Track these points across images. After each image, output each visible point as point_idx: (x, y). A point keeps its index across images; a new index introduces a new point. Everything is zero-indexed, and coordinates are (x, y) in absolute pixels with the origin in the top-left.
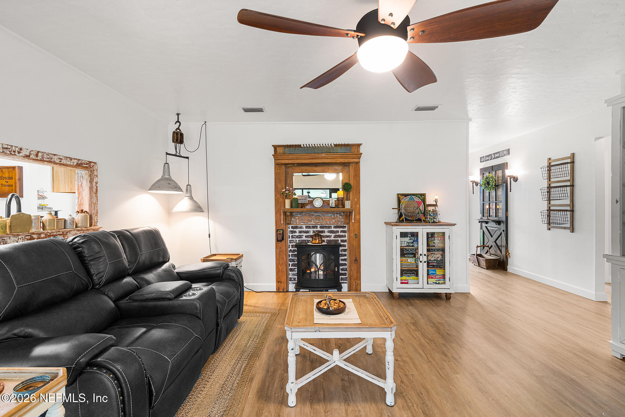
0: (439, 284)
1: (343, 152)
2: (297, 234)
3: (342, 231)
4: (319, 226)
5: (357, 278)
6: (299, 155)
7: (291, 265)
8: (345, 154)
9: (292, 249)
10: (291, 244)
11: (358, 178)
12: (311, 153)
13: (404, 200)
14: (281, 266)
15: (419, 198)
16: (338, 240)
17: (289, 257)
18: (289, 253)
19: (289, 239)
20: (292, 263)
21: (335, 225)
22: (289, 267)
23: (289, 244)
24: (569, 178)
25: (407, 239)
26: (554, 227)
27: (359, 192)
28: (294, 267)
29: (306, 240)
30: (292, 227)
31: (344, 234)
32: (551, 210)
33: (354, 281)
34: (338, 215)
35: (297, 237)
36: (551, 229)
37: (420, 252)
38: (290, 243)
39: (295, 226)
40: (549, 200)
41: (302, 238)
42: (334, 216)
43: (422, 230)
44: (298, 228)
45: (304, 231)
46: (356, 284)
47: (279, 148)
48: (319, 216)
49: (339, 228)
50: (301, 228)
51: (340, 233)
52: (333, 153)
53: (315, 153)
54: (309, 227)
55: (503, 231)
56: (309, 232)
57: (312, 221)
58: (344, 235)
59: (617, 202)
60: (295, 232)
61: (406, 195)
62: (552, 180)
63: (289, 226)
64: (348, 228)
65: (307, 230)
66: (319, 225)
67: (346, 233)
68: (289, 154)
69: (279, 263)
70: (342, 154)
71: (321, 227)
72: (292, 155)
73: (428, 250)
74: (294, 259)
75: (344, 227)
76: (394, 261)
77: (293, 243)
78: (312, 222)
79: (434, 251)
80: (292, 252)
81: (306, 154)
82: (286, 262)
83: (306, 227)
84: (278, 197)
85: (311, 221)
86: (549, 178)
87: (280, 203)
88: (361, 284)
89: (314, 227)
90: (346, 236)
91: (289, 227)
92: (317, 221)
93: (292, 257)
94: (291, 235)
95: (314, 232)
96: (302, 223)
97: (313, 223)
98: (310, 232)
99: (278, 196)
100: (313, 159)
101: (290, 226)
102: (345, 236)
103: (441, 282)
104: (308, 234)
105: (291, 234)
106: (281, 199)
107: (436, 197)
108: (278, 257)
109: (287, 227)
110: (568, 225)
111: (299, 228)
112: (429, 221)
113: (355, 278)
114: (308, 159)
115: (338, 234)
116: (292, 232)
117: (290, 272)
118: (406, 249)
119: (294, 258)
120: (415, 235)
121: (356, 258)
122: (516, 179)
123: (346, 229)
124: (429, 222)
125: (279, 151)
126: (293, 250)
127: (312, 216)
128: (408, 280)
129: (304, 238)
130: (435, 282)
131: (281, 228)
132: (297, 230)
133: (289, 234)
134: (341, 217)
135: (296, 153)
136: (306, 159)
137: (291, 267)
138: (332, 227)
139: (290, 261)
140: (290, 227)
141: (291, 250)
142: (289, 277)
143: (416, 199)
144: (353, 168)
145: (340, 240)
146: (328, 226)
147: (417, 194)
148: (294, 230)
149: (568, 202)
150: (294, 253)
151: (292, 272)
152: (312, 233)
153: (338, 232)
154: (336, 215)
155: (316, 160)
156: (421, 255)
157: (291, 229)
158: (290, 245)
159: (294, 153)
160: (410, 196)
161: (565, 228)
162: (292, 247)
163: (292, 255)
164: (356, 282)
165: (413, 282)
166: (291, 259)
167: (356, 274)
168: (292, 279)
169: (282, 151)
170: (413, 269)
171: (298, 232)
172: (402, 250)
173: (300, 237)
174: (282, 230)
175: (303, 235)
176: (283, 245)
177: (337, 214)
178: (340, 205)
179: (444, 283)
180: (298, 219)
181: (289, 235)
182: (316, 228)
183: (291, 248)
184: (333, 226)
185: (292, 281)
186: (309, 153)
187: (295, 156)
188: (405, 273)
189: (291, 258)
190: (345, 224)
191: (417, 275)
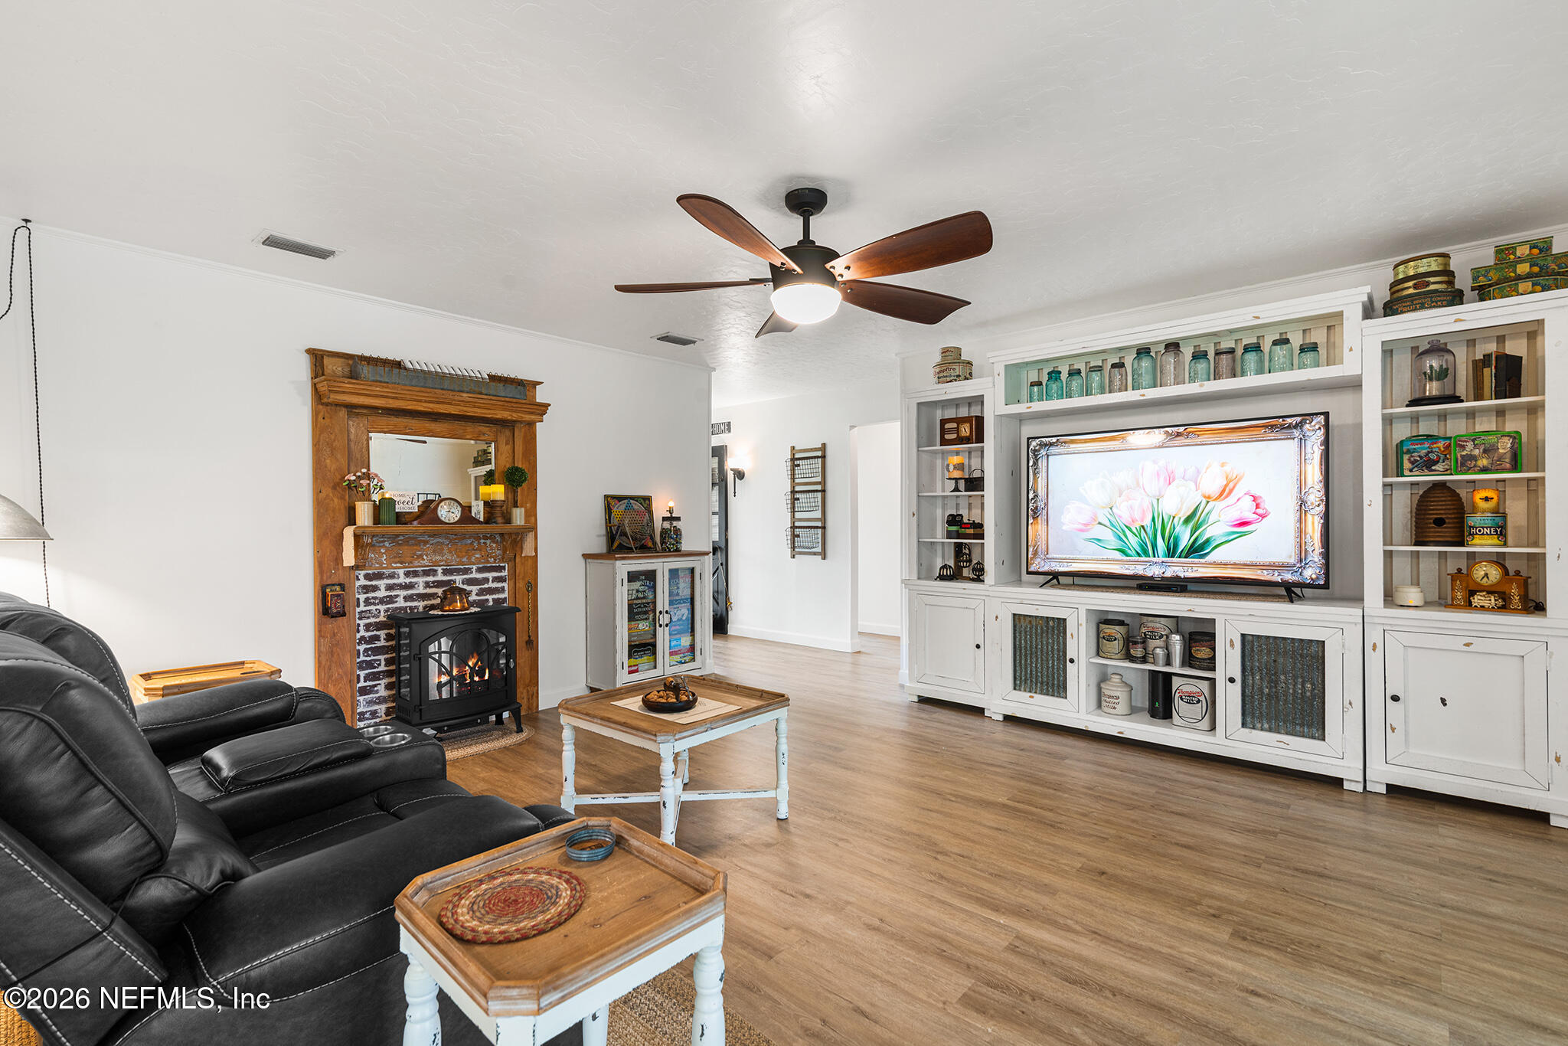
0: (685, 663)
1: (511, 396)
2: (382, 593)
3: (495, 579)
4: (440, 570)
5: (530, 681)
6: (402, 389)
7: (362, 679)
8: (514, 400)
9: (368, 634)
10: (362, 623)
11: (532, 458)
12: (432, 388)
13: (617, 508)
14: (334, 685)
15: (641, 504)
16: (487, 600)
17: (359, 657)
18: (358, 648)
19: (358, 610)
20: (367, 672)
21: (481, 566)
22: (358, 685)
23: (358, 621)
24: (819, 479)
25: (637, 585)
26: (801, 553)
27: (536, 489)
28: (371, 683)
29: (406, 607)
30: (367, 577)
31: (499, 585)
32: (797, 527)
33: (524, 688)
34: (488, 542)
35: (382, 601)
36: (796, 556)
37: (659, 608)
38: (360, 619)
39: (376, 571)
40: (793, 512)
41: (396, 602)
42: (479, 543)
43: (662, 566)
44: (383, 578)
45: (401, 584)
46: (528, 695)
47: (330, 359)
48: (443, 543)
49: (489, 572)
50: (392, 576)
51: (492, 582)
52: (486, 395)
53: (442, 389)
54: (415, 574)
55: (722, 564)
56: (414, 587)
57: (425, 557)
58: (501, 588)
59: (914, 514)
60: (376, 588)
61: (620, 498)
62: (797, 481)
63: (357, 572)
64: (512, 571)
65: (408, 580)
66: (440, 566)
67: (505, 581)
68: (373, 381)
69: (330, 677)
70: (507, 399)
71: (445, 572)
72: (383, 386)
73: (671, 603)
74: (373, 660)
75: (500, 569)
76: (618, 630)
77: (369, 618)
78: (423, 559)
79: (680, 603)
80: (367, 643)
81: (422, 389)
82: (352, 673)
83: (407, 574)
84: (327, 495)
85: (420, 557)
86: (793, 479)
87: (333, 511)
88: (538, 693)
89: (426, 573)
90: (506, 588)
91: (357, 577)
92: (438, 558)
93: (366, 656)
94: (362, 597)
95: (427, 585)
96: (396, 563)
97: (426, 562)
98: (416, 586)
99: (327, 491)
100: (438, 403)
101: (360, 572)
102: (502, 590)
103: (687, 659)
104: (410, 592)
105: (365, 593)
106: (336, 500)
107: (671, 504)
108: (327, 660)
109: (352, 576)
110: (819, 549)
111: (387, 578)
112: (668, 548)
113: (527, 681)
114: (426, 402)
115: (486, 586)
116: (366, 589)
117: (361, 698)
118: (636, 604)
119: (372, 658)
120: (651, 575)
121: (529, 637)
122: (740, 475)
123: (505, 573)
124: (670, 551)
125: (330, 367)
126: (369, 637)
127: (425, 545)
128: (637, 665)
129: (401, 603)
130: (679, 660)
131: (336, 581)
132: (382, 583)
133: (357, 596)
134: (494, 545)
135: (394, 381)
136: (420, 401)
137: (362, 684)
138: (474, 570)
139: (361, 668)
140: (361, 577)
141: (362, 638)
142: (358, 711)
143: (636, 506)
144: (522, 434)
145: (491, 600)
146: (462, 567)
147: (638, 497)
148: (374, 583)
149: (818, 514)
150: (373, 646)
151: (366, 697)
152: (421, 587)
153: (486, 580)
154: (482, 541)
155: (445, 406)
156: (661, 613)
157: (363, 582)
158: (362, 625)
159: (387, 380)
160: (626, 501)
161: (815, 554)
162: (367, 630)
163: (366, 650)
164: (528, 691)
165: (646, 667)
166: (364, 661)
167: (528, 672)
168: (366, 716)
169: (340, 369)
170: (648, 641)
171: (383, 588)
172: (630, 607)
173: (391, 600)
174: (340, 585)
175: (397, 596)
176: (344, 627)
177: (485, 538)
178: (500, 518)
179: (693, 660)
180: (384, 553)
181: (359, 596)
182: (434, 576)
183: (362, 633)
184: (475, 567)
185: (368, 719)
186: (429, 388)
187: (390, 388)
188: (635, 652)
189: (362, 658)
190: (503, 562)
191: (654, 653)
